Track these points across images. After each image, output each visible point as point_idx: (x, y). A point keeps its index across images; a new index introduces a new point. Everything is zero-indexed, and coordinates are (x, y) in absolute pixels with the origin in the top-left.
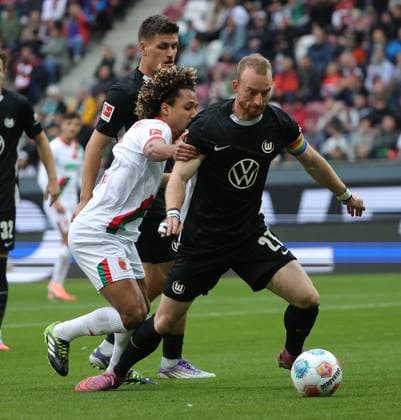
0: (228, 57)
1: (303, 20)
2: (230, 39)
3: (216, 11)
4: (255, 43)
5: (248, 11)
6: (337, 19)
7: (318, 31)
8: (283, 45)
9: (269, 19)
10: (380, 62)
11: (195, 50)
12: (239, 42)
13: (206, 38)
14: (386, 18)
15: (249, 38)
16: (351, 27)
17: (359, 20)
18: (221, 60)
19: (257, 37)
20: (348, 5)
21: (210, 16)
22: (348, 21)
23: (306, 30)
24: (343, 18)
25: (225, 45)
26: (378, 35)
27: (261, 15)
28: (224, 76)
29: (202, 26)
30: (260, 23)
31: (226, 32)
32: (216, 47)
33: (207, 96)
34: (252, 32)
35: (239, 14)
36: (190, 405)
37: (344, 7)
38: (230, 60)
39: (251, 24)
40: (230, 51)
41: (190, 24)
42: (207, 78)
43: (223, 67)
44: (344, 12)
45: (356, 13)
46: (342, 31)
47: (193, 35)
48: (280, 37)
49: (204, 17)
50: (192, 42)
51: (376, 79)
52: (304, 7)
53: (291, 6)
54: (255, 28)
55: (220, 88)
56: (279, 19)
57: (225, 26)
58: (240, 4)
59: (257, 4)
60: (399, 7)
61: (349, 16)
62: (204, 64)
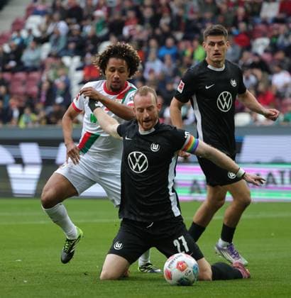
0: (54, 54)
1: (104, 32)
3: (48, 23)
4: (72, 46)
5: (68, 24)
6: (126, 31)
7: (113, 39)
8: (91, 47)
9: (81, 29)
10: (154, 60)
11: (33, 49)
12: (62, 43)
13: (40, 41)
14: (158, 32)
15: (68, 42)
16: (135, 37)
17: (141, 32)
18: (50, 55)
19: (74, 41)
20: (134, 22)
21: (43, 27)
22: (134, 33)
23: (106, 38)
24: (130, 31)
25: (53, 46)
26: (153, 43)
27: (76, 27)
28: (52, 67)
29: (37, 33)
30: (75, 33)
31: (53, 37)
32: (47, 47)
33: (40, 79)
34: (71, 38)
35: (62, 26)
36: (25, 281)
37: (131, 24)
38: (57, 56)
39: (70, 33)
40: (56, 50)
41: (30, 31)
42: (41, 67)
43: (51, 60)
44: (131, 27)
45: (139, 28)
46: (129, 40)
47: (31, 39)
48: (89, 42)
49: (39, 28)
50: (31, 43)
51: (151, 71)
52: (104, 23)
53: (97, 22)
54: (73, 36)
55: (49, 74)
56: (88, 30)
57: (53, 33)
58: (63, 19)
59: (74, 20)
60: (167, 25)
61: (134, 29)
62: (38, 59)
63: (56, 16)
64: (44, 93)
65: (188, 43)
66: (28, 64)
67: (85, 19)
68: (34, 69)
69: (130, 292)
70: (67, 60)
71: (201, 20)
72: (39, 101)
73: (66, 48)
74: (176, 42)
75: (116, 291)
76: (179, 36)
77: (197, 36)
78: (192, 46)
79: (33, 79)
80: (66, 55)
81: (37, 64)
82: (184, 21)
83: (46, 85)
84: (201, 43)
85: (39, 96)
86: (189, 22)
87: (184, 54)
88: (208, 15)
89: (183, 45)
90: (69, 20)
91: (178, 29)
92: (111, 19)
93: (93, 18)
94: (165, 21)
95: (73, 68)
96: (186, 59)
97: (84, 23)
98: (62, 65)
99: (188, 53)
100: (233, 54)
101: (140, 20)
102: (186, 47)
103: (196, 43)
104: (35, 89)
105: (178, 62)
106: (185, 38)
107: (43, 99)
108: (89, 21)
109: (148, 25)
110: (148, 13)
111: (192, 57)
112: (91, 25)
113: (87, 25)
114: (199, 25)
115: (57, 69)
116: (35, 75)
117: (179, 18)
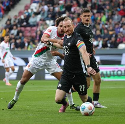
0: (42, 19)
1: (63, 10)
2: (43, 14)
3: (40, 6)
4: (50, 16)
5: (48, 7)
6: (72, 10)
7: (67, 13)
9: (54, 9)
11: (33, 17)
12: (46, 15)
13: (37, 14)
15: (48, 14)
16: (77, 12)
17: (79, 10)
18: (40, 20)
19: (51, 14)
21: (38, 8)
23: (64, 13)
24: (74, 9)
25: (42, 16)
27: (52, 8)
28: (41, 25)
29: (35, 11)
30: (51, 10)
31: (42, 12)
32: (39, 17)
33: (37, 30)
34: (49, 13)
35: (46, 8)
36: (31, 115)
37: (75, 6)
38: (44, 20)
39: (49, 10)
41: (32, 10)
42: (37, 25)
43: (41, 22)
44: (75, 8)
45: (78, 8)
46: (74, 13)
47: (33, 13)
48: (57, 14)
49: (36, 8)
50: (33, 15)
52: (63, 6)
53: (60, 6)
54: (50, 12)
55: (40, 28)
56: (57, 9)
58: (46, 4)
59: (50, 5)
61: (76, 9)
62: (36, 21)
63: (43, 3)
64: (38, 36)
65: (99, 14)
66: (31, 24)
68: (34, 26)
69: (75, 119)
70: (48, 22)
71: (104, 5)
72: (36, 39)
73: (47, 17)
74: (94, 14)
75: (69, 119)
76: (95, 11)
77: (103, 11)
78: (101, 16)
79: (33, 30)
80: (47, 20)
81: (35, 24)
82: (97, 5)
83: (39, 33)
84: (104, 14)
85: (36, 37)
86: (99, 5)
87: (97, 19)
88: (107, 3)
89: (97, 15)
90: (48, 5)
91: (94, 9)
92: (66, 5)
93: (59, 4)
94: (89, 5)
95: (51, 25)
96: (98, 21)
97: (55, 6)
98: (46, 24)
99: (99, 18)
100: (118, 19)
101: (79, 4)
102: (98, 16)
103: (102, 14)
104: (34, 34)
105: (95, 22)
106: (97, 12)
107: (38, 38)
108: (57, 5)
109: (82, 7)
110: (82, 2)
111: (101, 20)
112: (58, 7)
114: (103, 7)
115: (44, 26)
116: (34, 28)
117: (95, 4)
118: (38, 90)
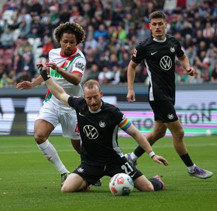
0: (22, 36)
2: (24, 28)
3: (18, 15)
4: (35, 31)
5: (32, 16)
6: (71, 21)
8: (47, 31)
9: (41, 19)
10: (91, 40)
11: (8, 33)
12: (28, 29)
13: (13, 28)
14: (94, 20)
15: (32, 29)
17: (82, 20)
18: (19, 38)
19: (36, 28)
20: (77, 14)
21: (15, 17)
22: (77, 21)
24: (75, 20)
25: (21, 31)
26: (90, 28)
27: (37, 18)
28: (21, 45)
29: (11, 22)
30: (37, 22)
31: (22, 25)
32: (17, 32)
33: (13, 54)
34: (34, 26)
35: (28, 17)
36: (4, 193)
37: (75, 15)
38: (25, 38)
39: (33, 22)
40: (24, 34)
41: (6, 21)
42: (13, 46)
43: (20, 41)
44: (75, 17)
45: (80, 18)
47: (7, 26)
48: (46, 28)
49: (12, 18)
50: (6, 29)
51: (89, 48)
52: (56, 15)
53: (51, 14)
54: (35, 24)
55: (19, 50)
56: (46, 20)
57: (21, 22)
58: (28, 12)
59: (35, 13)
60: (99, 15)
61: (77, 19)
62: (12, 40)
63: (24, 10)
64: (16, 63)
65: (114, 28)
66: (4, 44)
67: (44, 12)
68: (9, 47)
69: (76, 199)
70: (31, 41)
71: (123, 12)
72: (12, 69)
73: (31, 32)
74: (106, 28)
75: (67, 199)
76: (108, 23)
77: (120, 23)
78: (117, 30)
79: (8, 54)
80: (30, 37)
81: (11, 44)
82: (111, 13)
83: (17, 58)
84: (123, 28)
85: (12, 66)
86: (115, 13)
87: (111, 36)
88: (128, 9)
89: (111, 29)
90: (32, 13)
91: (107, 19)
92: (61, 12)
93: (49, 12)
94: (98, 13)
95: (35, 46)
96: (113, 39)
97: (42, 15)
98: (28, 44)
99: (115, 35)
101: (81, 12)
102: (113, 31)
103: (120, 28)
104: (9, 61)
105: (108, 40)
106: (112, 25)
107: (15, 67)
108: (46, 14)
109: (86, 16)
110: (86, 8)
111: (117, 37)
112: (48, 16)
113: (45, 16)
114: (122, 16)
115: (25, 47)
116: (9, 51)
117: (108, 11)
118: (16, 152)
